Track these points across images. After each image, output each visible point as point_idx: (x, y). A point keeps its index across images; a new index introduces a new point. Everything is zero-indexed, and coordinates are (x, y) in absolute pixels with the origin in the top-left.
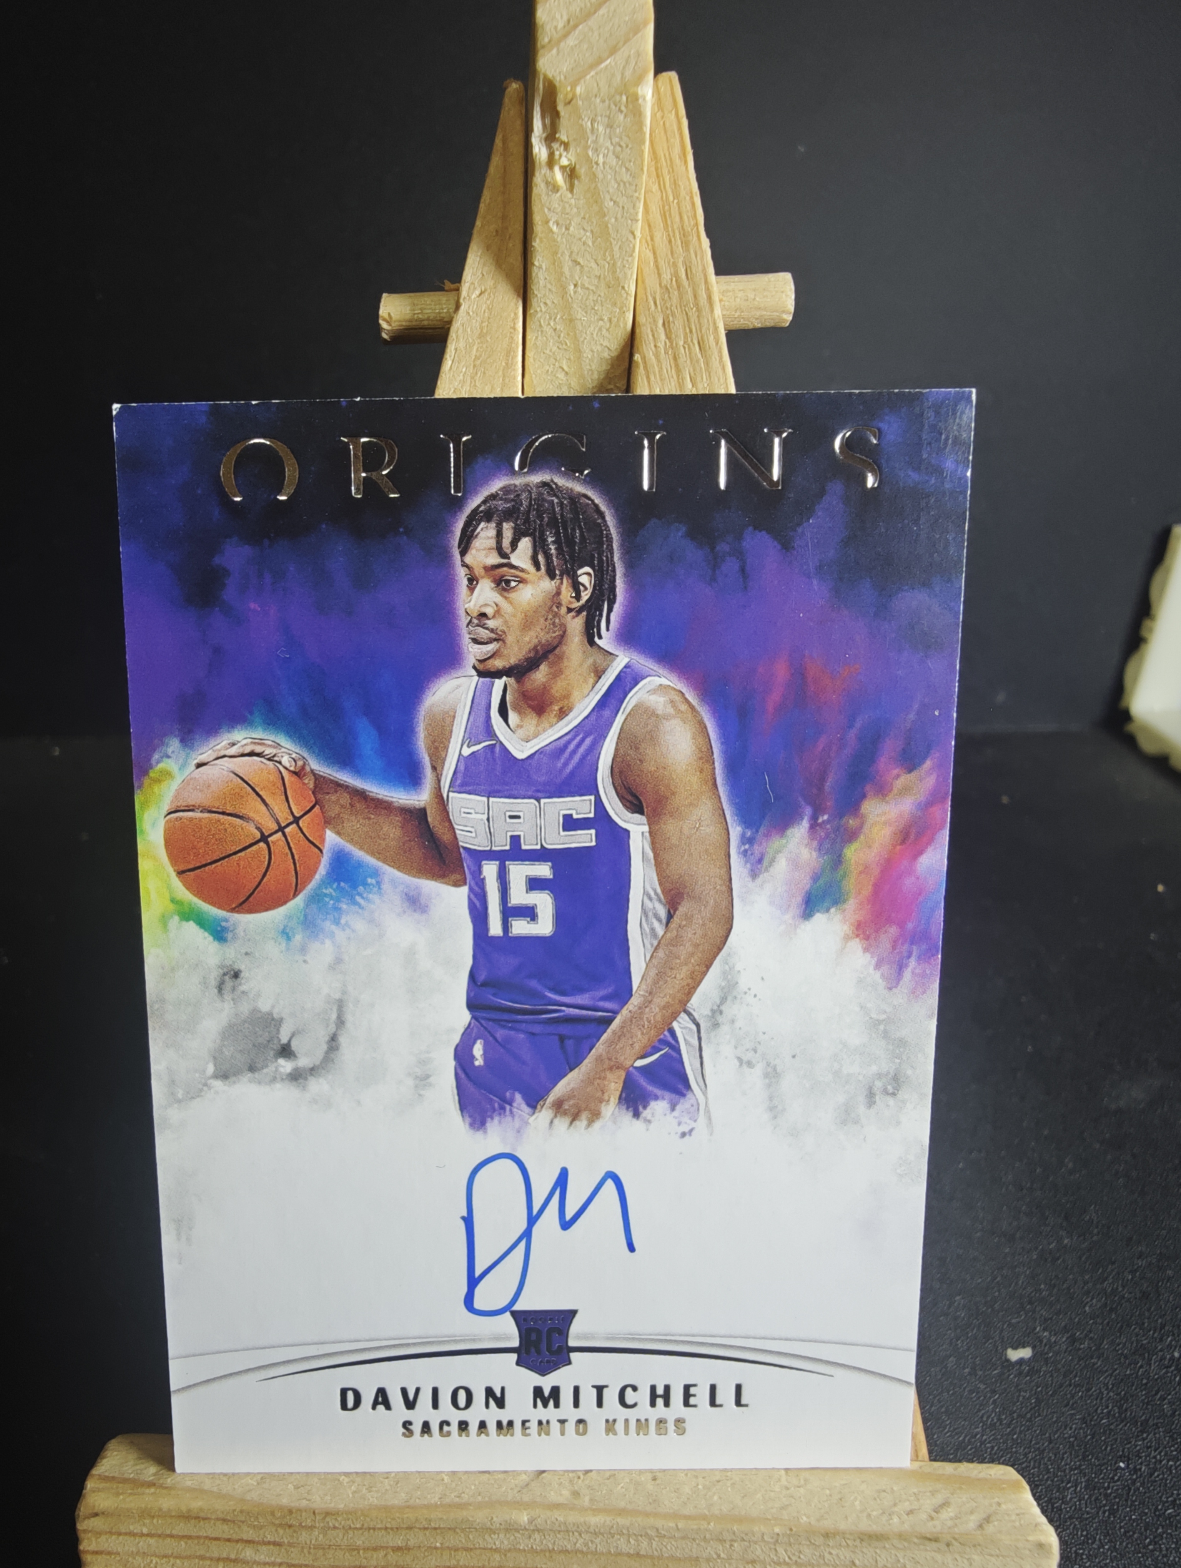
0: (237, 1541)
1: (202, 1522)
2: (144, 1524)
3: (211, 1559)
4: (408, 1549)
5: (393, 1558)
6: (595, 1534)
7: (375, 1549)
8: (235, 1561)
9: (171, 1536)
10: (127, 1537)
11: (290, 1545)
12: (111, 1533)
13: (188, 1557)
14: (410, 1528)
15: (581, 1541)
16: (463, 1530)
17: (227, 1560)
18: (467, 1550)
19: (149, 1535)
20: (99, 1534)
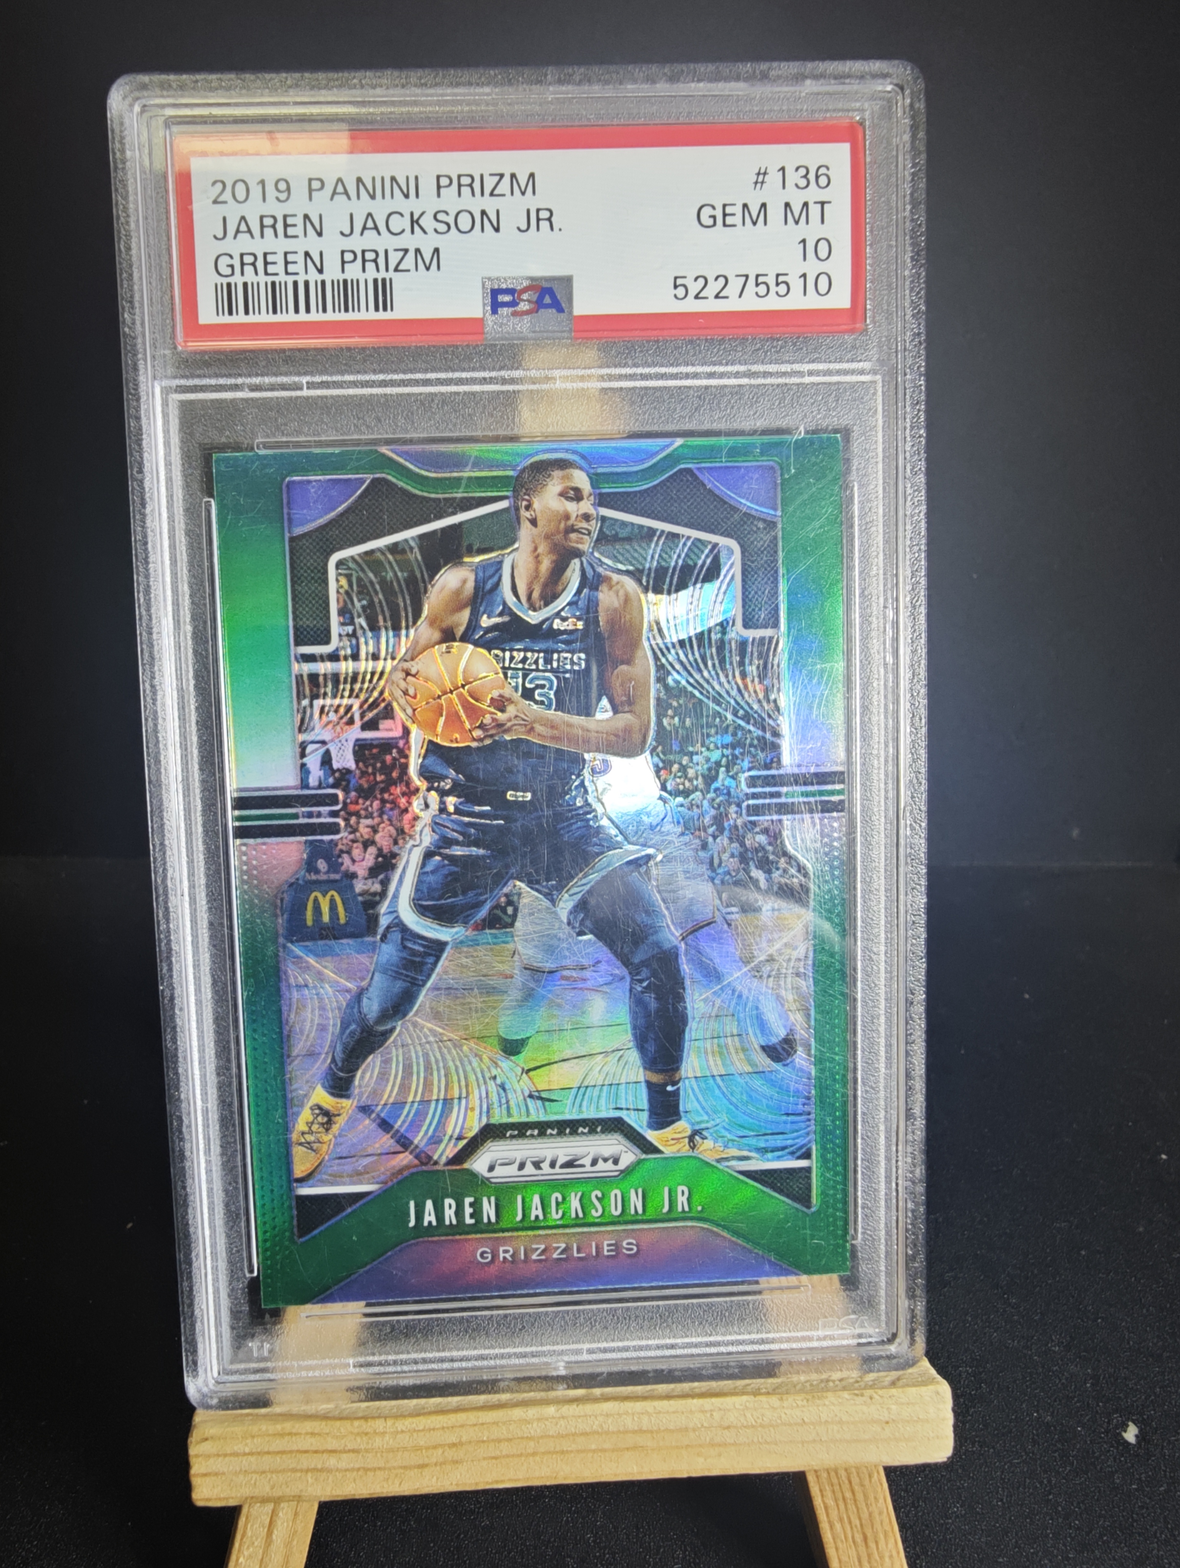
0: (323, 1452)
1: (294, 1438)
2: (246, 1445)
3: (301, 1471)
4: (461, 1444)
5: (450, 1454)
6: (607, 1415)
7: (435, 1447)
8: (321, 1470)
9: (268, 1453)
10: (232, 1458)
11: (366, 1451)
12: (218, 1455)
13: (283, 1471)
14: (462, 1426)
15: (597, 1423)
16: (504, 1423)
17: (316, 1470)
18: (509, 1440)
19: (251, 1454)
20: (209, 1456)
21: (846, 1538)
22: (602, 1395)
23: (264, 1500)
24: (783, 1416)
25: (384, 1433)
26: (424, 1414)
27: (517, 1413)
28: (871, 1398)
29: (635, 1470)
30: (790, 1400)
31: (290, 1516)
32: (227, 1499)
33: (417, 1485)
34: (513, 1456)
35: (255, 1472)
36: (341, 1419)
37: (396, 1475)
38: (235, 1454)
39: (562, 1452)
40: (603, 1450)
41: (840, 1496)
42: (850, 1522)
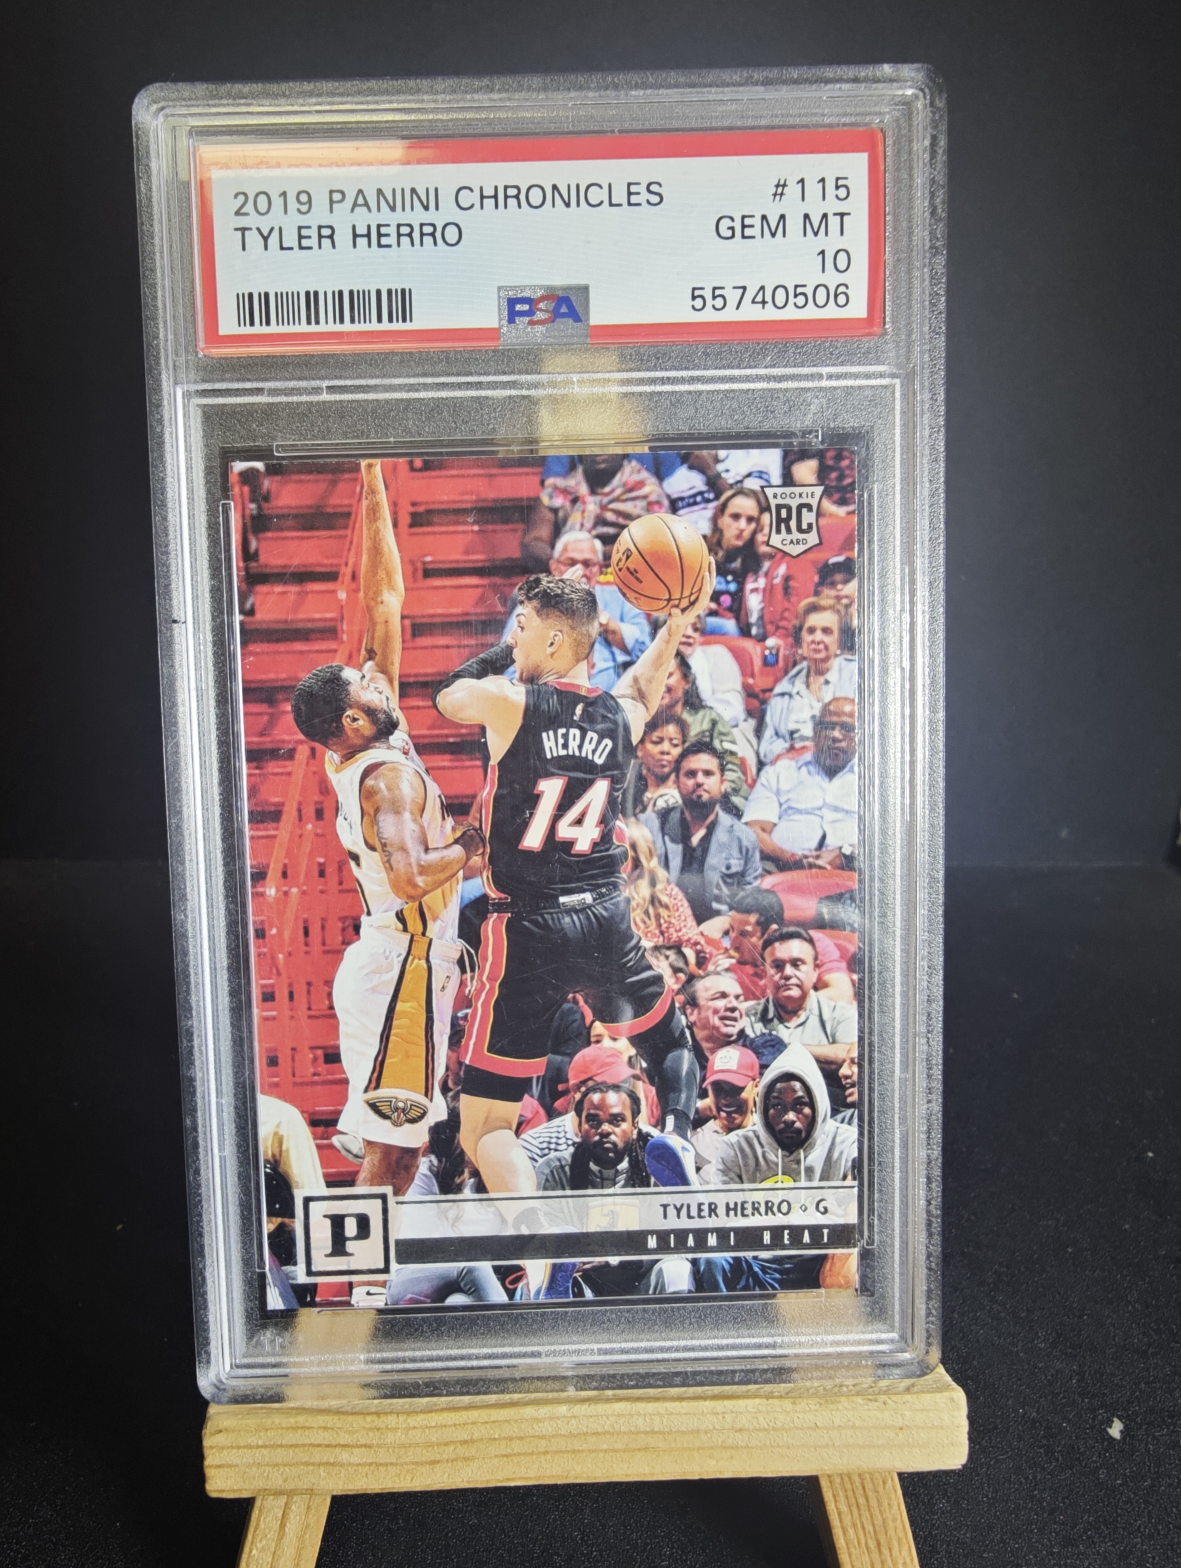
0: (336, 1446)
1: (307, 1432)
2: (260, 1437)
3: (314, 1464)
4: (473, 1441)
5: (461, 1451)
6: (619, 1416)
7: (447, 1444)
8: (333, 1464)
9: (281, 1446)
10: (245, 1450)
11: (379, 1446)
12: (232, 1447)
13: (296, 1464)
15: (608, 1423)
16: (516, 1421)
17: (328, 1464)
18: (521, 1438)
19: (264, 1446)
20: (223, 1448)
21: (859, 1543)
22: (614, 1395)
23: (278, 1493)
24: (796, 1419)
25: (396, 1429)
26: (436, 1411)
27: (529, 1411)
28: (885, 1404)
29: (647, 1471)
30: (803, 1404)
31: (303, 1509)
32: (240, 1490)
33: (429, 1481)
34: (525, 1454)
35: (268, 1465)
36: (353, 1414)
37: (408, 1471)
38: (249, 1447)
39: (574, 1451)
40: (615, 1451)
41: (853, 1501)
42: (863, 1528)
